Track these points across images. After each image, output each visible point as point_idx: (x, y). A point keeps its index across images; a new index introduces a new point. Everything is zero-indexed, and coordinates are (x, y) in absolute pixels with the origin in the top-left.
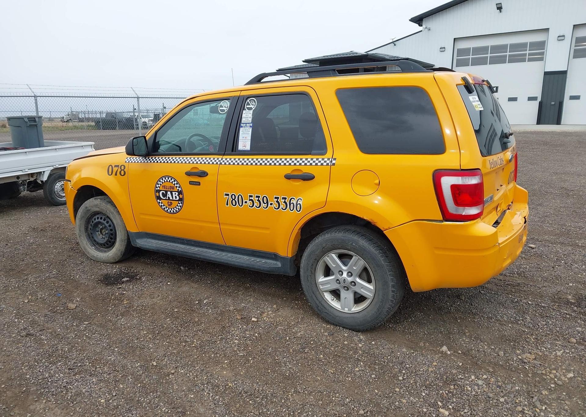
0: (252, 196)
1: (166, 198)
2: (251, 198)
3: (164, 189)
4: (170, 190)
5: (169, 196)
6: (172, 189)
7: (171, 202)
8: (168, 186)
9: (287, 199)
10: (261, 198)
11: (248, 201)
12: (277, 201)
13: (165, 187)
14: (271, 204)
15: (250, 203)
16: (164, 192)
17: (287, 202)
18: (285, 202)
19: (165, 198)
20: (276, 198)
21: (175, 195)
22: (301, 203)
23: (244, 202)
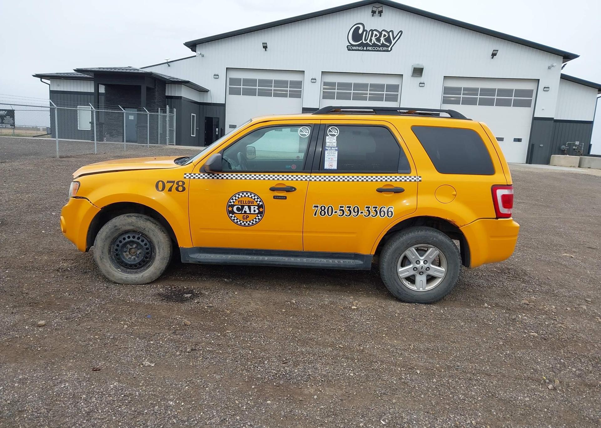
0: (343, 207)
1: (242, 212)
2: (341, 209)
3: (240, 204)
4: (248, 204)
5: (245, 210)
6: (251, 204)
7: (247, 216)
8: (246, 201)
9: (377, 208)
10: (352, 208)
11: (338, 211)
12: (368, 210)
13: (241, 202)
14: (362, 213)
15: (340, 213)
16: (240, 206)
17: (377, 210)
18: (375, 211)
19: (240, 212)
20: (367, 207)
21: (254, 209)
22: (392, 211)
23: (334, 212)
